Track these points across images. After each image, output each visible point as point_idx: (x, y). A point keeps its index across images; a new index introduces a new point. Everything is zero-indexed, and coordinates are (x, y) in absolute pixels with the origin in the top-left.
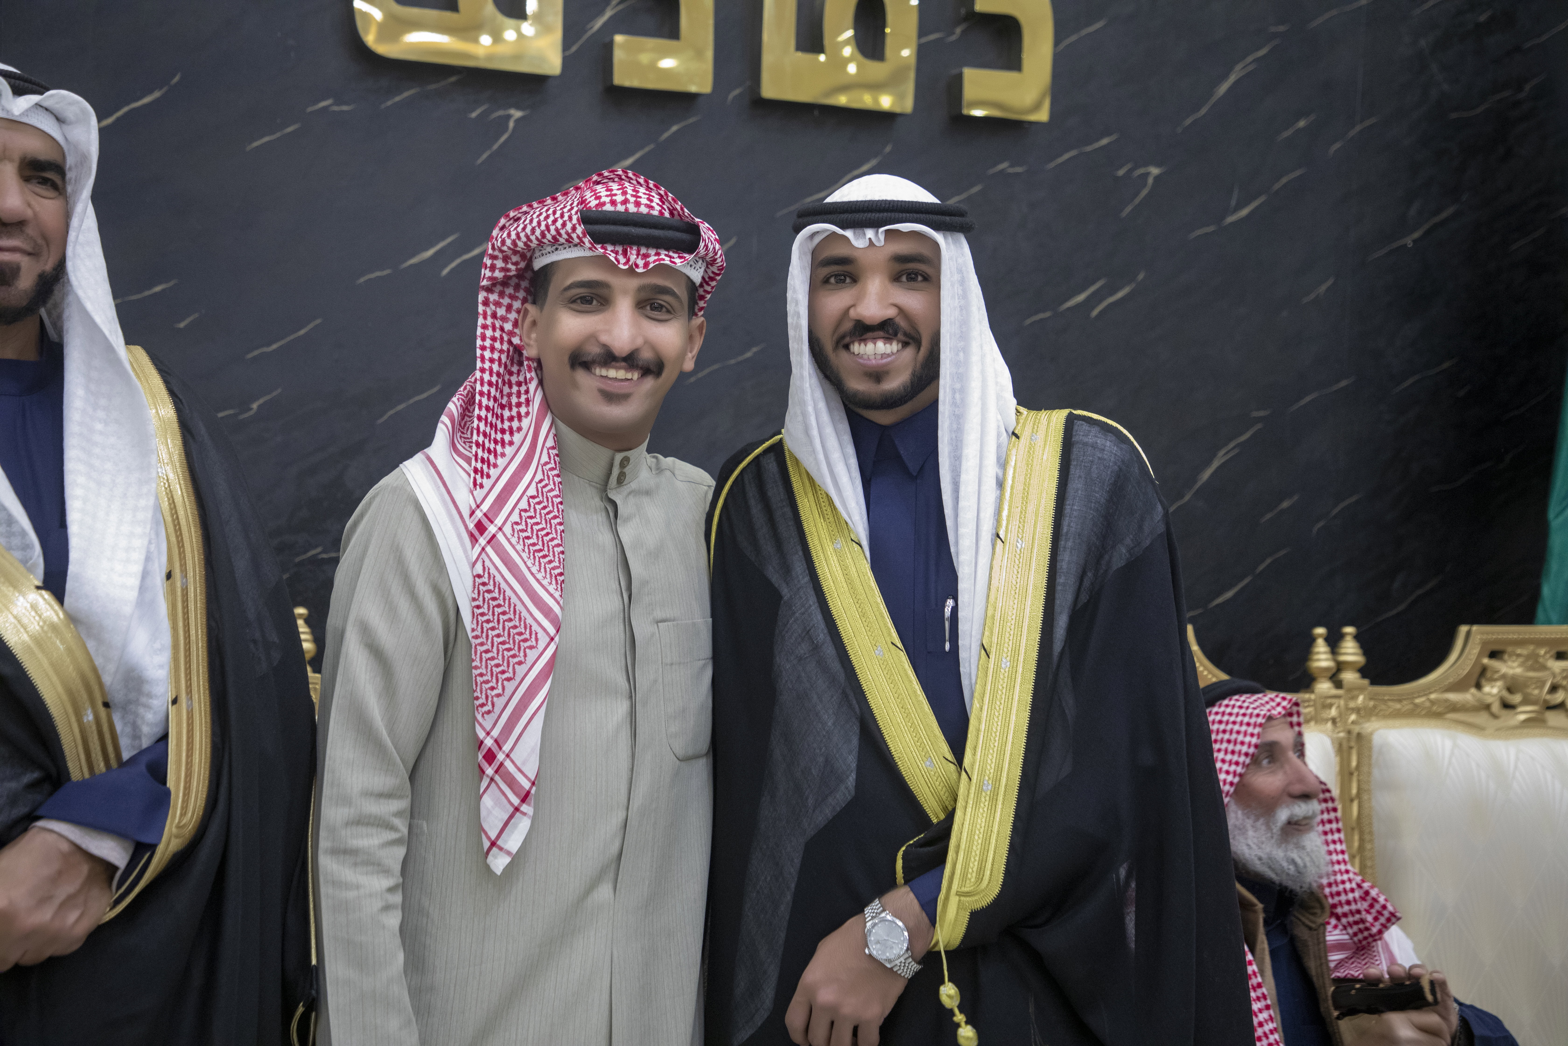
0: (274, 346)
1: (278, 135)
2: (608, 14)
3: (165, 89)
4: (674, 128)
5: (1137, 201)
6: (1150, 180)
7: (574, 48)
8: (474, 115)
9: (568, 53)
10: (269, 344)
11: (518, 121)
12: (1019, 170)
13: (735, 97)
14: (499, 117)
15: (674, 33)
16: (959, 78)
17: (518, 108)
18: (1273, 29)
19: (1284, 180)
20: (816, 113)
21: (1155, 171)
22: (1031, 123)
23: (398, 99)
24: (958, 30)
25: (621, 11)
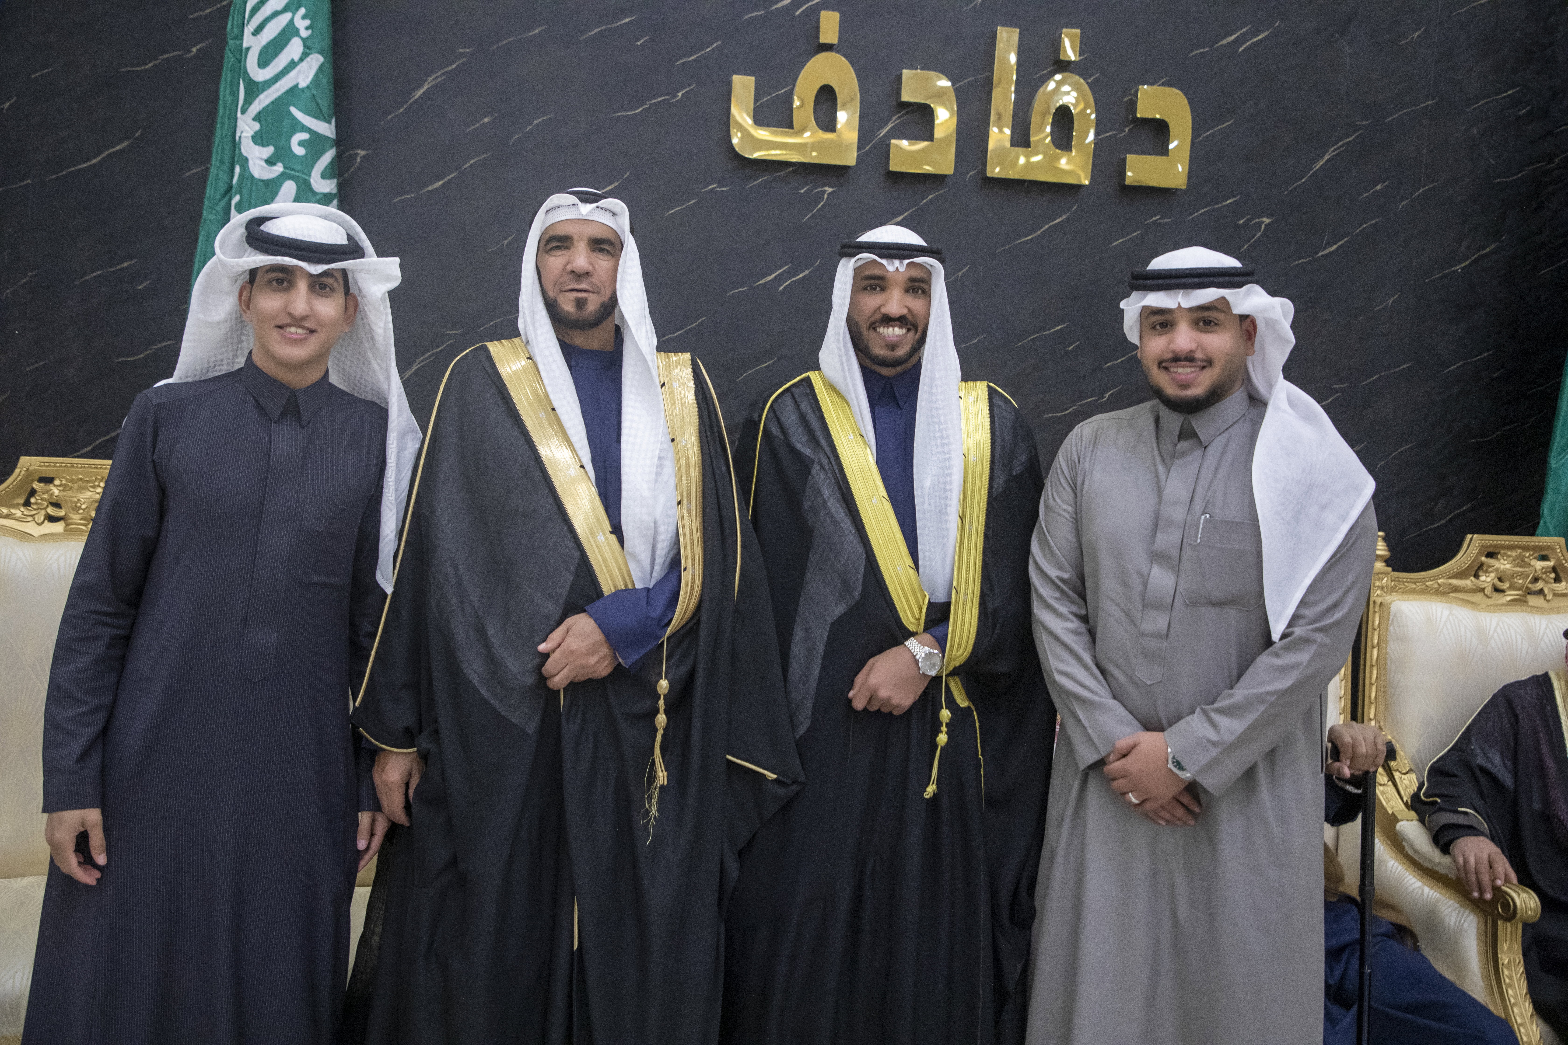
0: (677, 334)
1: (684, 206)
2: (890, 126)
3: (621, 180)
4: (931, 197)
5: (1252, 241)
6: (1263, 227)
7: (867, 148)
8: (802, 191)
9: (863, 151)
10: (674, 334)
11: (829, 194)
12: (1166, 220)
13: (971, 175)
14: (819, 192)
15: (930, 138)
16: (1125, 160)
17: (829, 187)
18: (1359, 123)
19: (1364, 226)
20: (1026, 185)
21: (1267, 221)
22: (1176, 189)
23: (756, 183)
24: (1127, 129)
25: (897, 123)
